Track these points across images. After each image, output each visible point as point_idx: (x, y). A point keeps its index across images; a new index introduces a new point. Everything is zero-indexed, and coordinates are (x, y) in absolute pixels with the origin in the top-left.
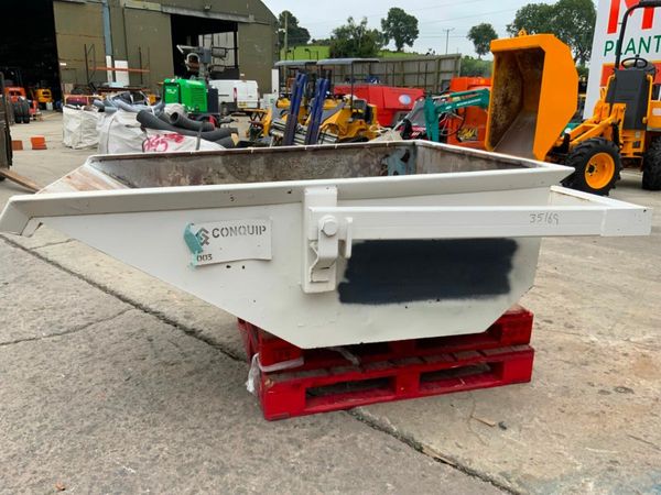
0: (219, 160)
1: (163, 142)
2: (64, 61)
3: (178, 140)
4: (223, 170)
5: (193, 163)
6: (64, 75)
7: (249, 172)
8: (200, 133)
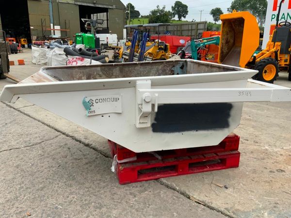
0: (99, 69)
1: (75, 61)
2: (32, 26)
3: (82, 60)
4: (101, 73)
5: (87, 70)
6: (32, 32)
7: (112, 74)
8: (91, 57)
